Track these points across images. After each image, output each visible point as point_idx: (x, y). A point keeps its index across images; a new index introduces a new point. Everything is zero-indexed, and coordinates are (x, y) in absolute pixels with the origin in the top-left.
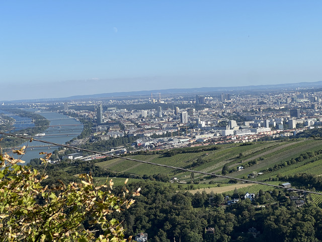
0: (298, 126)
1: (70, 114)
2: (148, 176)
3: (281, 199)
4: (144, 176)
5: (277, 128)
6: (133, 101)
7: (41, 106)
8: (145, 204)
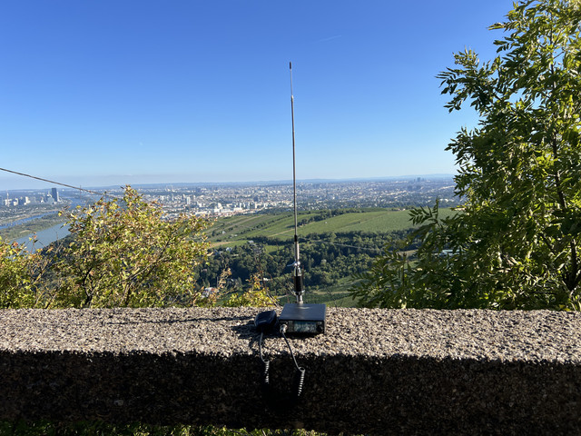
0: (258, 207)
3: (248, 251)
5: (246, 208)
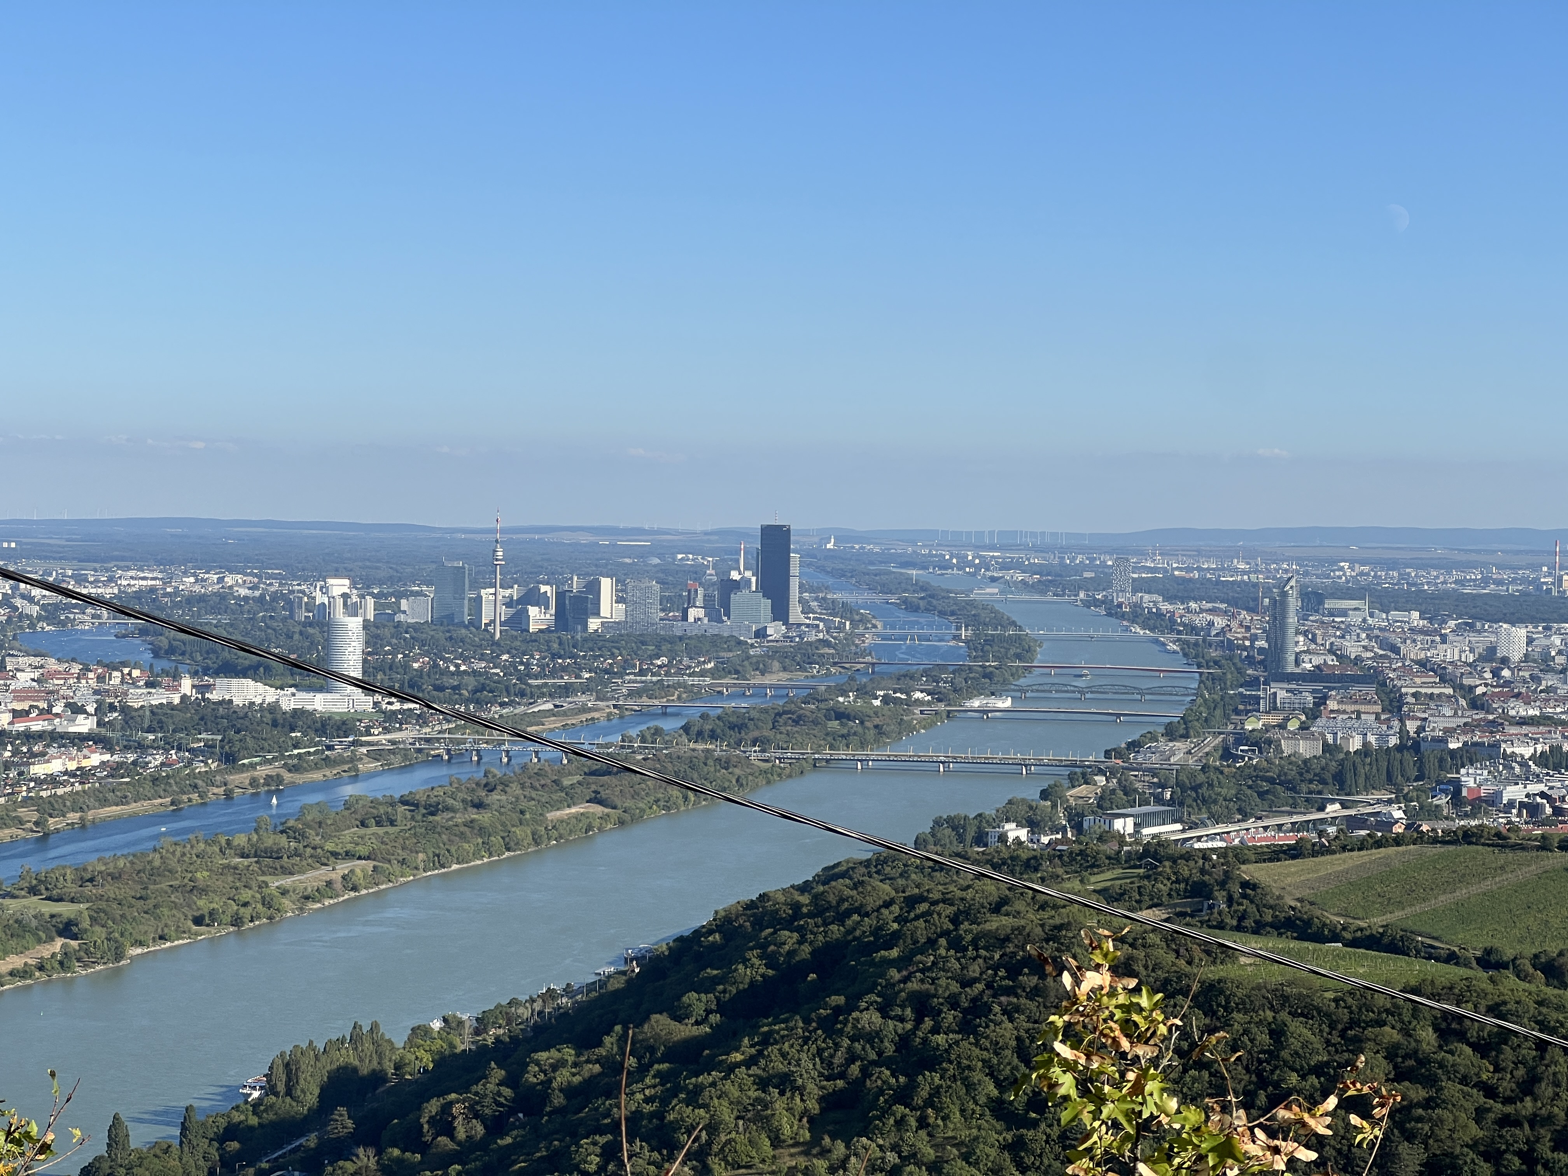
1: (1137, 615)
2: (1509, 954)
4: (1488, 952)
6: (1456, 575)
7: (1004, 567)
8: (1479, 1097)
